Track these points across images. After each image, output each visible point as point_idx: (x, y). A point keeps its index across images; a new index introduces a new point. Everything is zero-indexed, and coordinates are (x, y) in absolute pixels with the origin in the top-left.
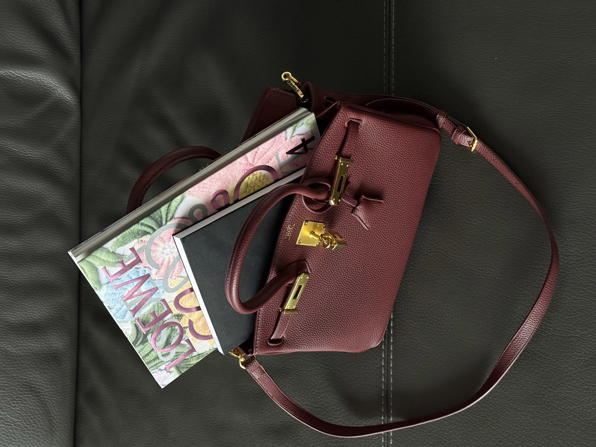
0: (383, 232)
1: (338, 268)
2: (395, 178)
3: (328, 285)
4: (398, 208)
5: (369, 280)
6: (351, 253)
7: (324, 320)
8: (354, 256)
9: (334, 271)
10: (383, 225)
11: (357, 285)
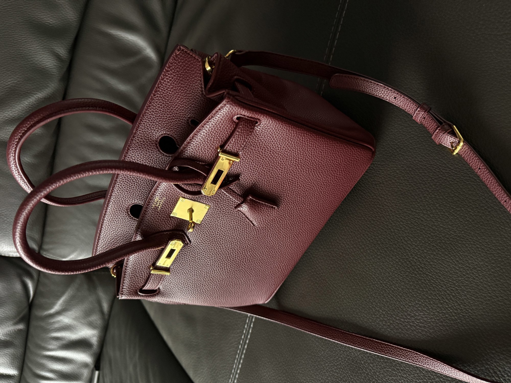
0: (278, 227)
1: (222, 247)
2: (300, 183)
3: (210, 259)
4: (299, 210)
5: (256, 262)
6: (239, 238)
7: (202, 285)
8: (241, 241)
9: (217, 248)
10: (279, 222)
11: (242, 264)
